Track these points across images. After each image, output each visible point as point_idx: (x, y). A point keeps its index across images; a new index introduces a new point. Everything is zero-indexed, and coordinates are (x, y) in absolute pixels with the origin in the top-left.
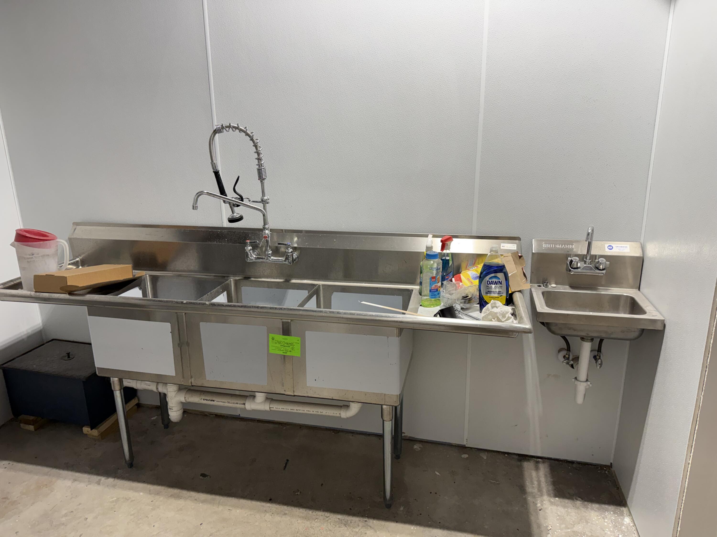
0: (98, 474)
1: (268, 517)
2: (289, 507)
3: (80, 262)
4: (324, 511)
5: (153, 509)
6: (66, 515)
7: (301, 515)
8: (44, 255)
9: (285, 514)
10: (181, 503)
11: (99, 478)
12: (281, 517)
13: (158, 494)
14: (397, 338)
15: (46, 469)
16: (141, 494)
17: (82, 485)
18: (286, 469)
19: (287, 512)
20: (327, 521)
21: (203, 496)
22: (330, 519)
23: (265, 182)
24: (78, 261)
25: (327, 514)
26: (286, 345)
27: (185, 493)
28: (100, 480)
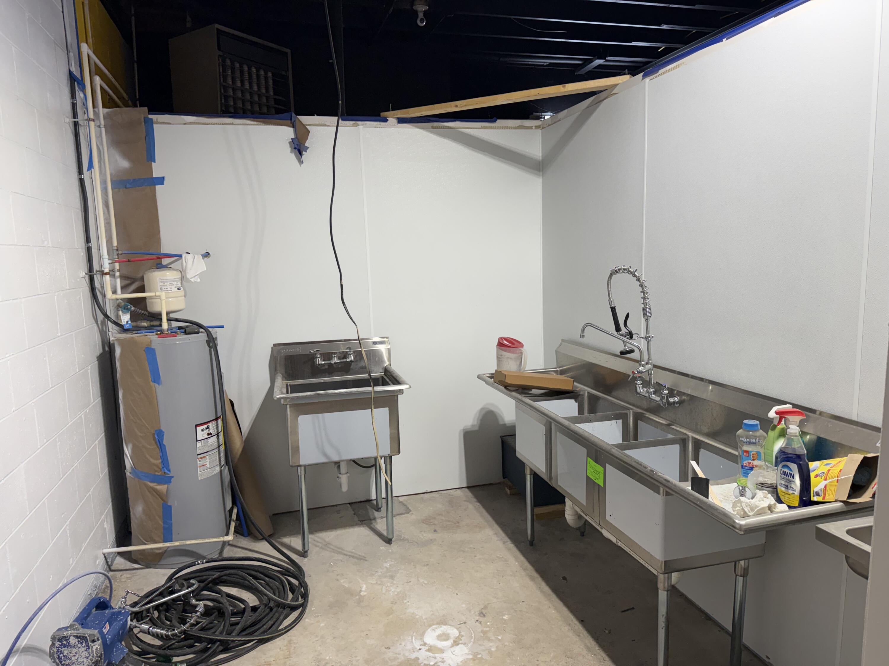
0: (510, 538)
1: (566, 628)
2: (587, 634)
3: (559, 372)
4: (607, 655)
5: (511, 575)
6: (470, 548)
7: (589, 645)
8: (508, 358)
9: (579, 636)
10: (530, 583)
11: (509, 540)
12: (574, 635)
13: (525, 570)
14: (663, 497)
15: (490, 519)
16: (517, 563)
17: (495, 538)
18: (623, 613)
19: (582, 635)
20: (601, 662)
21: (547, 589)
22: (604, 663)
23: (651, 320)
24: (557, 371)
25: (607, 658)
26: (595, 472)
27: (539, 579)
28: (507, 542)
